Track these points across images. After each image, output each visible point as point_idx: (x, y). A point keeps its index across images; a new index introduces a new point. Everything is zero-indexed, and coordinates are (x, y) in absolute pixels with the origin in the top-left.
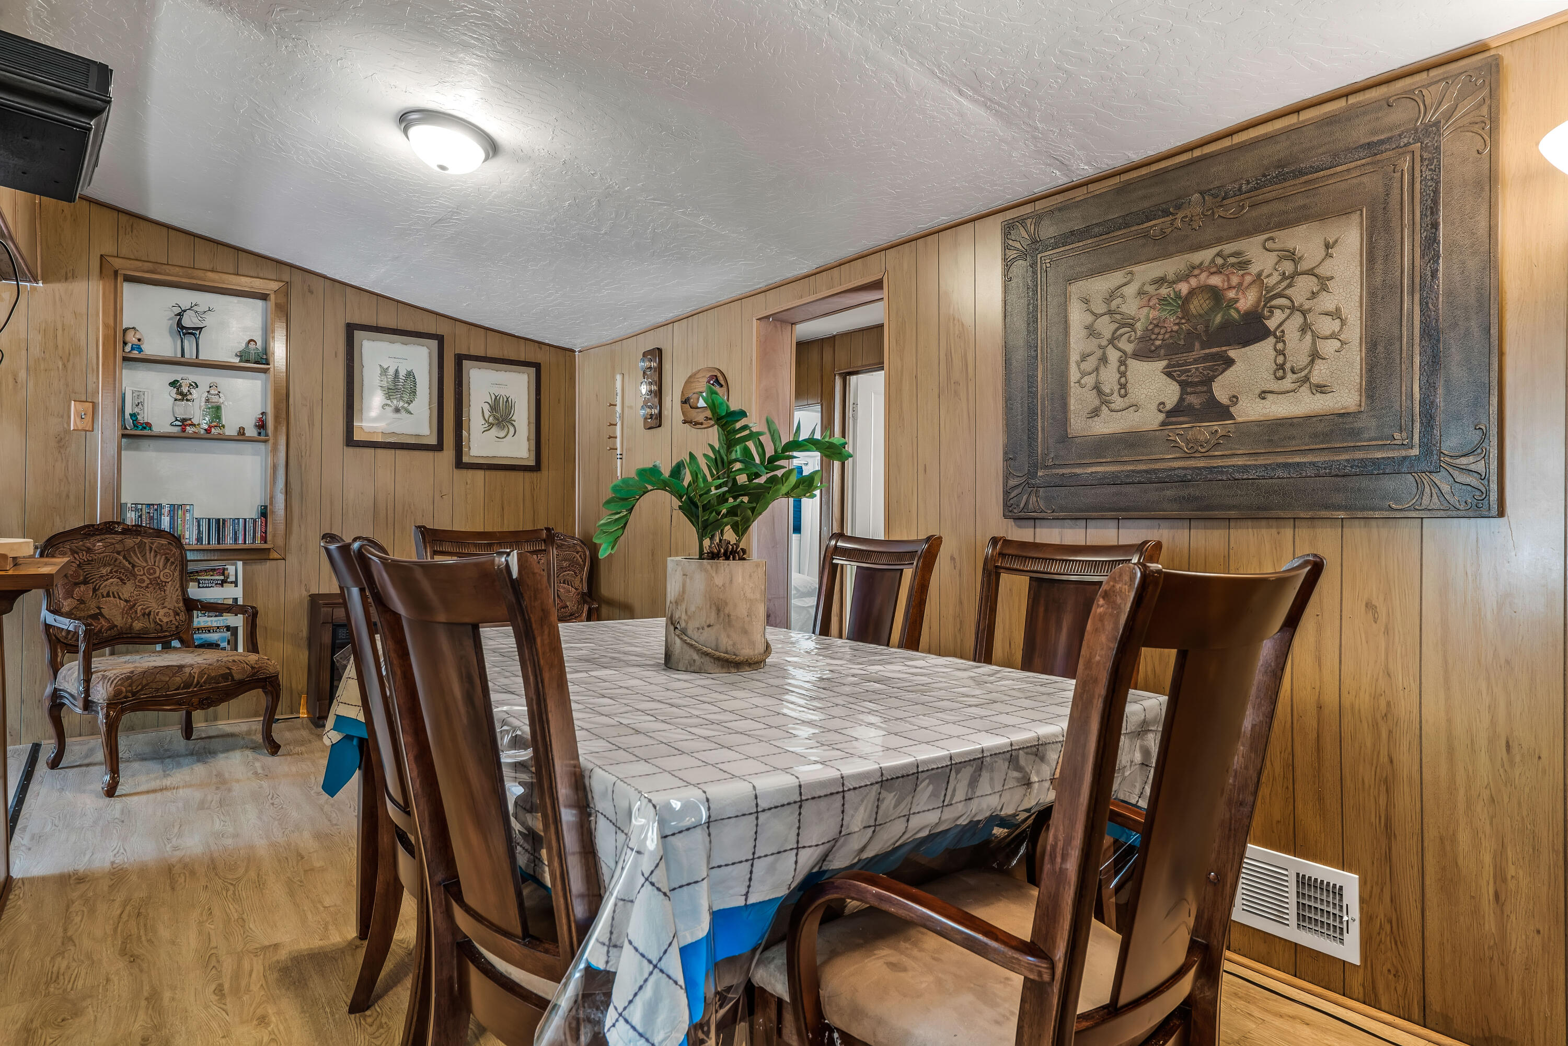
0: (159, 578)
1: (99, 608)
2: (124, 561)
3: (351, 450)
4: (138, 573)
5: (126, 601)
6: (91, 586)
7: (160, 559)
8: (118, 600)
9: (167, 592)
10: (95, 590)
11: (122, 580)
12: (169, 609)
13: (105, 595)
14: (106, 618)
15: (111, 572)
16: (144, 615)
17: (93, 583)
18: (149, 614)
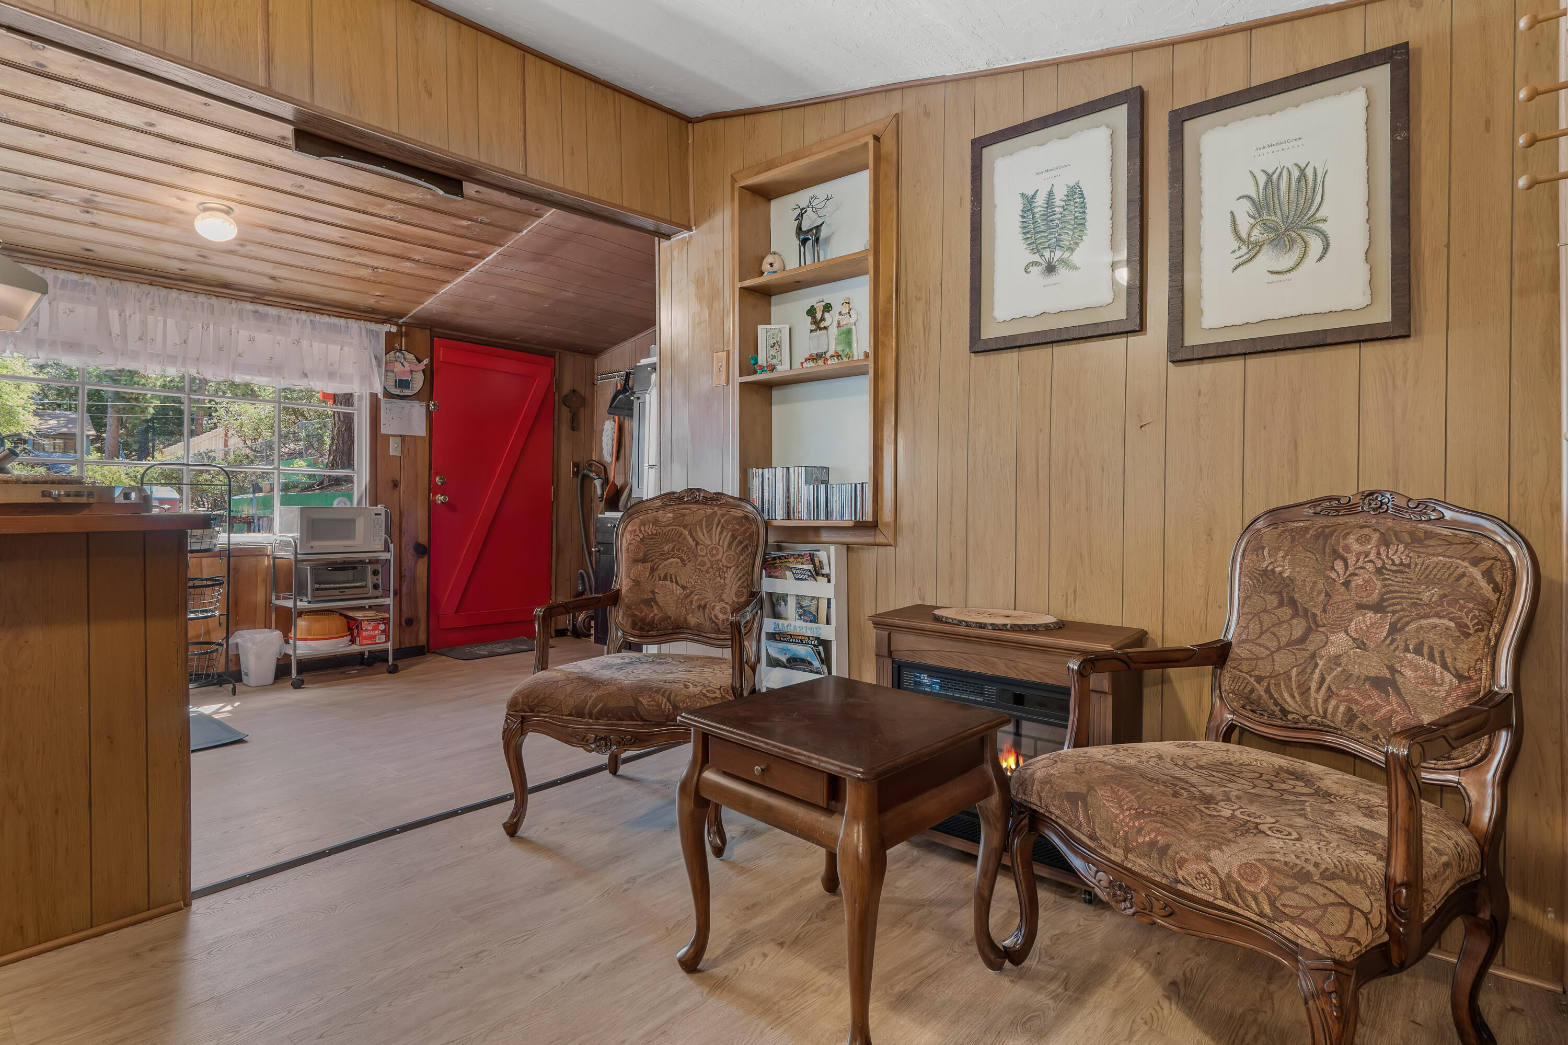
0: (721, 561)
1: (653, 592)
2: (689, 537)
3: (981, 358)
4: (700, 553)
5: (684, 587)
6: (649, 565)
7: (726, 536)
8: (675, 585)
9: (727, 581)
10: (653, 570)
11: (682, 560)
12: (727, 603)
13: (662, 576)
14: (658, 605)
15: (673, 550)
16: (699, 607)
17: (652, 561)
18: (705, 607)
